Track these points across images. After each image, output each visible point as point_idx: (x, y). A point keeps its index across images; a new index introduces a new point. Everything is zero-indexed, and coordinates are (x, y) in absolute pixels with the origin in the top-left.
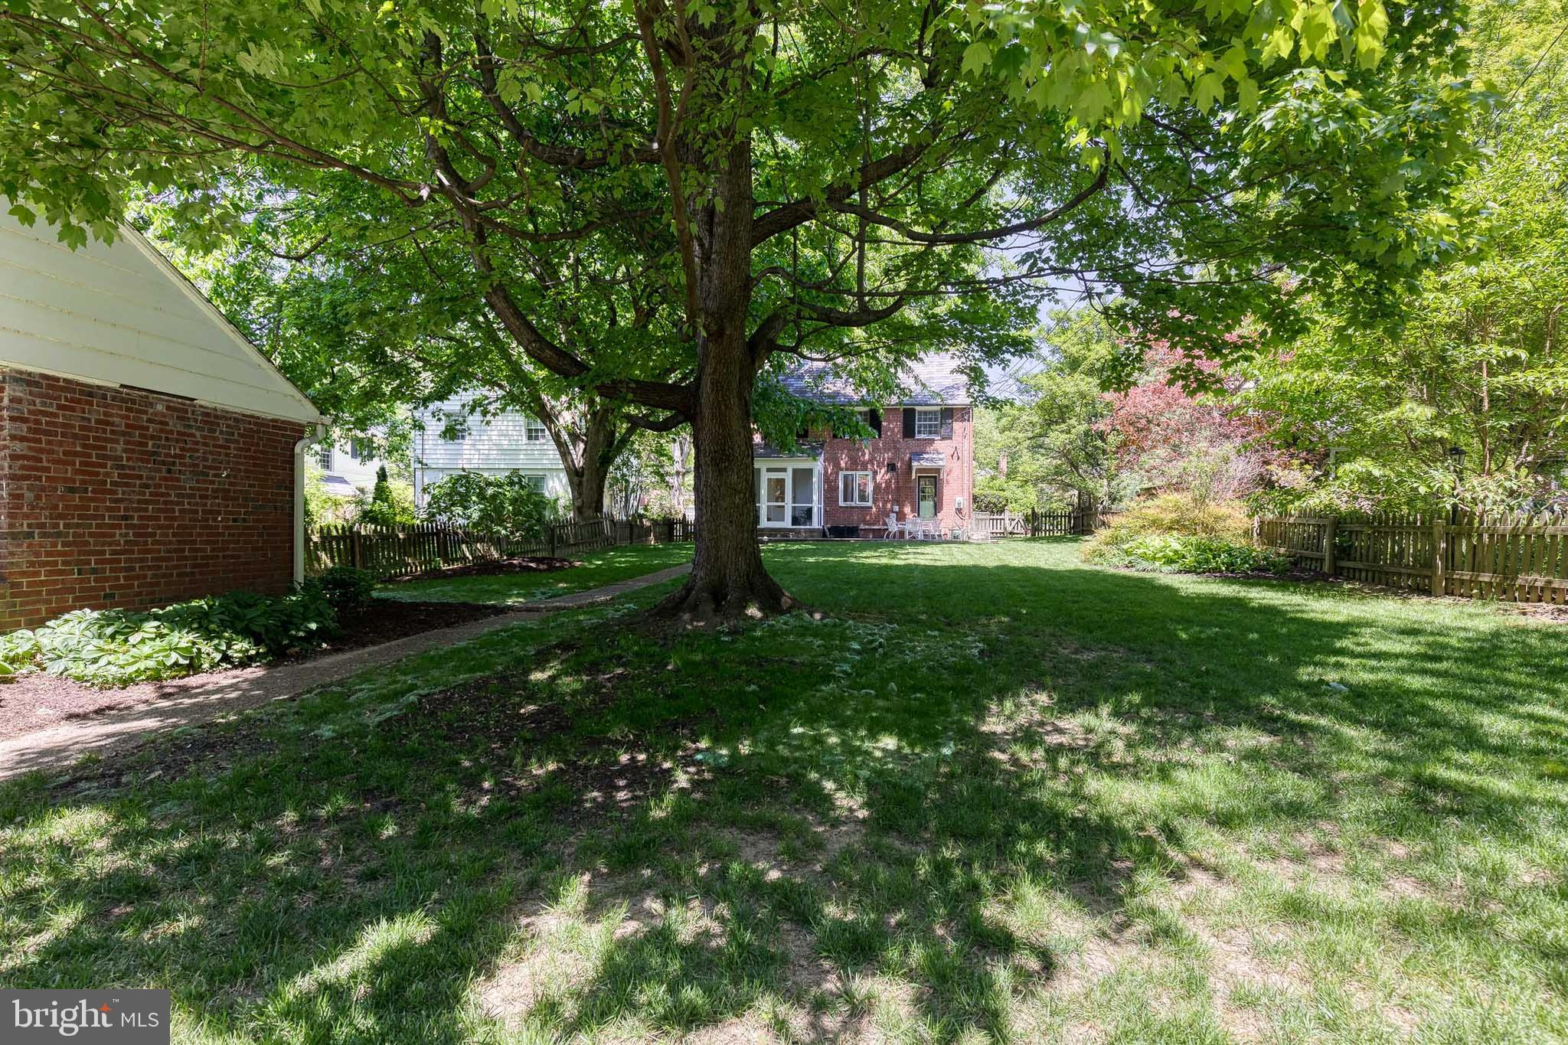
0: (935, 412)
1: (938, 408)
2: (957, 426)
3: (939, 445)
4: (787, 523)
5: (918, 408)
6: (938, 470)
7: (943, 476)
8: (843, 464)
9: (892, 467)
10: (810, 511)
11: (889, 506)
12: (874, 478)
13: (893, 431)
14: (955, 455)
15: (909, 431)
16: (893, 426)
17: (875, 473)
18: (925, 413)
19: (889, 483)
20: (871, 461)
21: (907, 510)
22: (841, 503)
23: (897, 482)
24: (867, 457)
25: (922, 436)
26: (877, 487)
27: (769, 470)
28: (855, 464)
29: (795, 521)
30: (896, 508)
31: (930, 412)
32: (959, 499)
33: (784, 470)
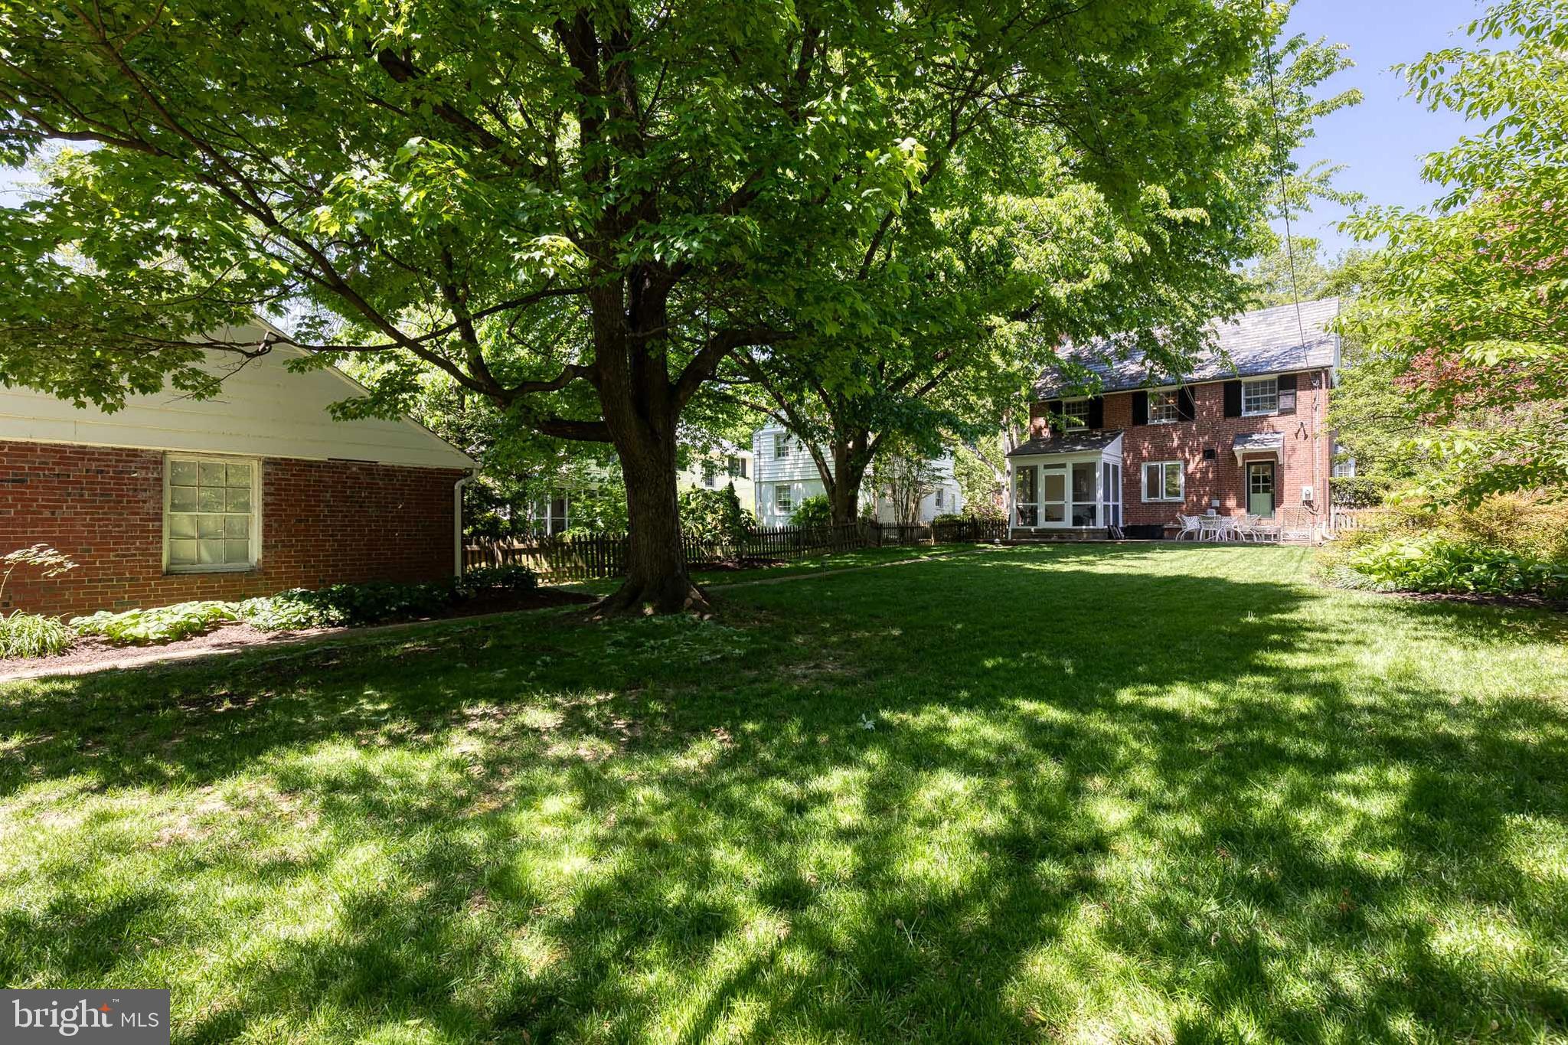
0: (1272, 382)
1: (1275, 376)
2: (1304, 396)
3: (1279, 422)
4: (1067, 523)
5: (1244, 380)
6: (1274, 454)
7: (1282, 459)
8: (1145, 453)
9: (1209, 454)
10: (1093, 509)
11: (1205, 500)
12: (1186, 468)
13: (1209, 410)
14: (1302, 433)
15: (1232, 408)
16: (1209, 406)
17: (1187, 462)
18: (1256, 384)
19: (1205, 473)
20: (1181, 448)
21: (1231, 503)
22: (1144, 499)
23: (1216, 472)
24: (1176, 443)
25: (1252, 414)
26: (1189, 478)
27: (1046, 467)
28: (1162, 452)
29: (1077, 520)
30: (1217, 503)
31: (1264, 383)
32: (1308, 489)
33: (1063, 466)
